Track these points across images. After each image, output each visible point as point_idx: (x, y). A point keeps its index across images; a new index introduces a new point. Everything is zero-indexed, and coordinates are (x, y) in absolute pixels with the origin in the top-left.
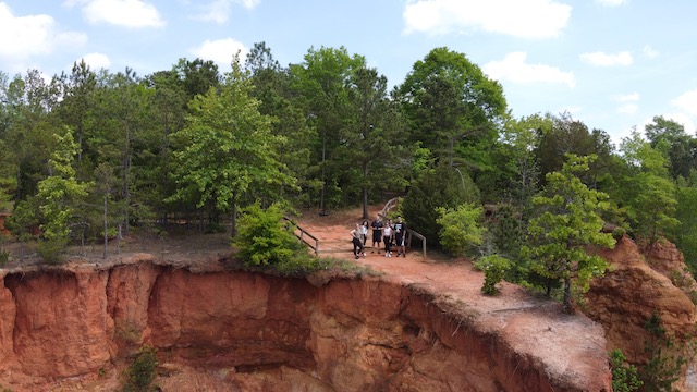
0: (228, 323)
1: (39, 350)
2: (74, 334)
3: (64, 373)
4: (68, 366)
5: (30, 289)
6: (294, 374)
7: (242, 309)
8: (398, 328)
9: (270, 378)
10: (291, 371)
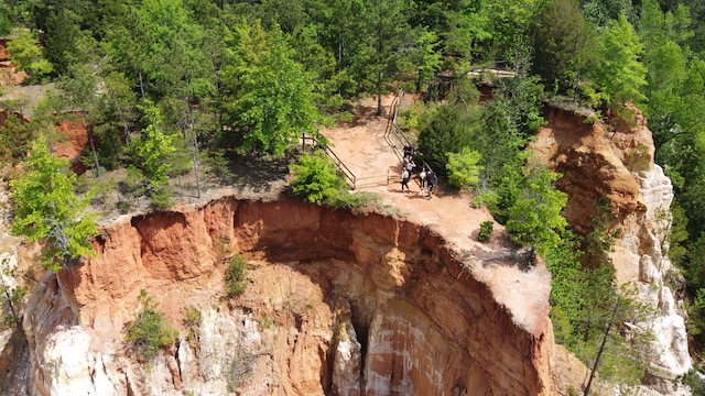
0: (292, 233)
1: (162, 263)
2: (188, 252)
3: (184, 276)
4: (185, 273)
5: (149, 225)
6: (341, 264)
7: (302, 225)
8: (418, 251)
9: (324, 266)
10: (338, 261)
